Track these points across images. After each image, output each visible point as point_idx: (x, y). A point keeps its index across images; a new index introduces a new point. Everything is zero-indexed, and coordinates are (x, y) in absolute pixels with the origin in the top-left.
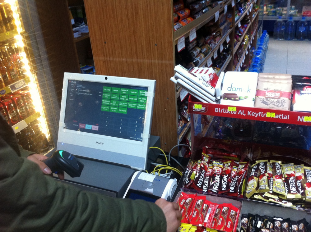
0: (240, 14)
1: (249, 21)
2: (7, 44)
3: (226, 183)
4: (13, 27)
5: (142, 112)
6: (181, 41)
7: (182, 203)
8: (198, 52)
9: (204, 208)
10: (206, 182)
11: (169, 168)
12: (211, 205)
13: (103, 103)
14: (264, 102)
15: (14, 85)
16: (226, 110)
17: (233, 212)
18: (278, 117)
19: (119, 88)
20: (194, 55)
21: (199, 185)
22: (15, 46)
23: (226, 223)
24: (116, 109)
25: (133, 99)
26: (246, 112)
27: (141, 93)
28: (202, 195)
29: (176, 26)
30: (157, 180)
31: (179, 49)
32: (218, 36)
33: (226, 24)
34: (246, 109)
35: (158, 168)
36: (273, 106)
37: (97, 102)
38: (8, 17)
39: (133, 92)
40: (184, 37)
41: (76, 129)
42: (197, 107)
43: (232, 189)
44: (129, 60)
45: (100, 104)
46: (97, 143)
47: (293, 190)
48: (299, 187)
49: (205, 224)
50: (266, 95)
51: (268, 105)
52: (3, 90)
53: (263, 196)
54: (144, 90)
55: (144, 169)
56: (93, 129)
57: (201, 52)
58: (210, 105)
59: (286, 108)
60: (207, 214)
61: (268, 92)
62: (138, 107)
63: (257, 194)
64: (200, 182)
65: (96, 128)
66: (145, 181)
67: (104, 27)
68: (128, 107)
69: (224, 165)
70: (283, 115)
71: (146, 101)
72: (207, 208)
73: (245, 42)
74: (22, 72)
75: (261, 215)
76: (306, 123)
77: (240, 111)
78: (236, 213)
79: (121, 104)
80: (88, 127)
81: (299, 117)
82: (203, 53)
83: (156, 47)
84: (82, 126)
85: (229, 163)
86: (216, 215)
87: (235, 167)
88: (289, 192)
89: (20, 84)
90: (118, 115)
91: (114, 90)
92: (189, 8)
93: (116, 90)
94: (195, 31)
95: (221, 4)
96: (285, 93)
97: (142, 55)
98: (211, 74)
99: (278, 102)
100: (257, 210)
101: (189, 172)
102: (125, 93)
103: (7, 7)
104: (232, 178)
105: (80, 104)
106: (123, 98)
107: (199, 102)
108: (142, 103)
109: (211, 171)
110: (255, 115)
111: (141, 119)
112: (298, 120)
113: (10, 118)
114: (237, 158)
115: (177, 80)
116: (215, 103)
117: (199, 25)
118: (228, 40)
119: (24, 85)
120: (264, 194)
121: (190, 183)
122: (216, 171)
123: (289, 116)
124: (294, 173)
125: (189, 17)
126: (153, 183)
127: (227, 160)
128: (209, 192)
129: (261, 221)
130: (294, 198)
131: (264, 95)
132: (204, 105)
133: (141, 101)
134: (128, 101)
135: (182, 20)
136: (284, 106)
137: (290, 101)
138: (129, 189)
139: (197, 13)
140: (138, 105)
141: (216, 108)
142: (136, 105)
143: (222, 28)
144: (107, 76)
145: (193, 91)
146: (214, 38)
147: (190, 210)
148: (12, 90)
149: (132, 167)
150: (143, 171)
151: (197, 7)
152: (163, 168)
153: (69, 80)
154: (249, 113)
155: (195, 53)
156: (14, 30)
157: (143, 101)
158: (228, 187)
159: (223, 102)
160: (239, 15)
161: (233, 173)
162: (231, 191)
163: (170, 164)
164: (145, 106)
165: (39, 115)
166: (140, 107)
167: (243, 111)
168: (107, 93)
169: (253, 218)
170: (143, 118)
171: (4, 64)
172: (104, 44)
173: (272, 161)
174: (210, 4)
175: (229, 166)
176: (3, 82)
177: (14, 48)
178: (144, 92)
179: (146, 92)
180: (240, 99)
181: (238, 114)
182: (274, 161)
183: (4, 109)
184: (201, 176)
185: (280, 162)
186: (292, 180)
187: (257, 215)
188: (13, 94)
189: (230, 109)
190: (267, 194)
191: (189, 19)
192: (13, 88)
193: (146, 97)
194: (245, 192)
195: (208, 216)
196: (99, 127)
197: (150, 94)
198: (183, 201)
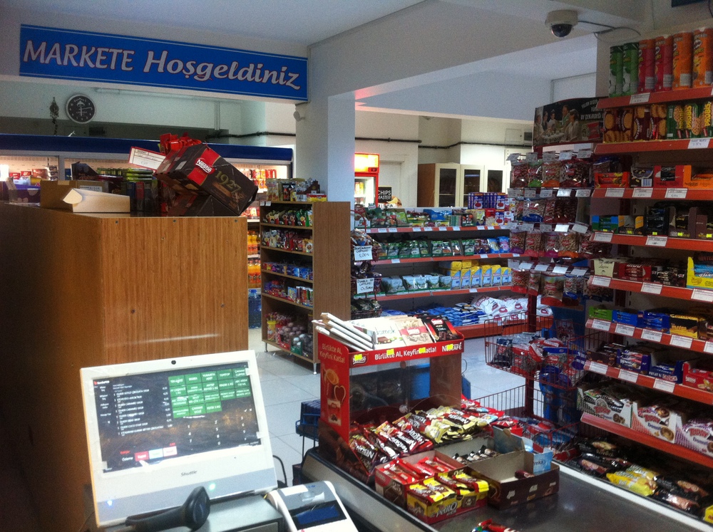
13: (176, 404)
14: (411, 340)
16: (385, 355)
18: (428, 351)
19: (199, 374)
24: (201, 407)
25: (226, 385)
26: (402, 353)
27: (238, 373)
30: (311, 487)
34: (402, 350)
36: (420, 341)
39: (224, 375)
42: (356, 359)
45: (171, 408)
46: (183, 474)
51: (415, 341)
54: (240, 367)
55: (276, 486)
56: (166, 454)
58: (369, 353)
59: (429, 341)
62: (237, 395)
65: (173, 450)
68: (222, 400)
70: (431, 348)
71: (249, 382)
77: (398, 353)
79: (208, 398)
80: (155, 454)
83: (222, 309)
84: (141, 457)
91: (190, 379)
93: (193, 378)
99: (422, 337)
102: (211, 378)
106: (210, 387)
107: (357, 352)
110: (410, 354)
123: (435, 347)
126: (312, 492)
131: (408, 333)
132: (362, 354)
136: (426, 340)
138: (290, 511)
141: (376, 355)
142: (234, 393)
144: (174, 359)
149: (256, 490)
153: (95, 381)
154: (405, 353)
159: (379, 347)
164: (251, 390)
166: (241, 394)
168: (179, 386)
172: (129, 314)
178: (242, 371)
179: (245, 370)
180: (391, 341)
181: (396, 357)
189: (388, 353)
193: (249, 377)
196: (177, 448)
197: (254, 371)
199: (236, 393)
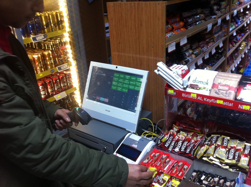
0: (237, 25)
1: (248, 30)
2: (59, 39)
3: (185, 147)
4: (63, 27)
5: (137, 92)
6: (172, 45)
7: (152, 155)
8: (190, 53)
9: (167, 161)
10: (172, 144)
11: (154, 134)
12: (172, 160)
13: (113, 84)
14: (216, 93)
15: (60, 67)
16: (189, 96)
17: (186, 167)
18: (225, 104)
19: (125, 75)
20: (186, 55)
21: (167, 145)
22: (64, 40)
23: (178, 172)
24: (121, 89)
25: (132, 83)
26: (203, 99)
27: (138, 79)
28: (167, 153)
29: (170, 34)
30: (142, 140)
31: (170, 50)
32: (212, 42)
33: (220, 33)
34: (203, 96)
35: (146, 133)
36: (222, 96)
37: (109, 83)
38: (61, 20)
39: (133, 78)
40: (175, 42)
41: (94, 100)
42: (170, 92)
43: (188, 151)
44: (134, 55)
45: (111, 84)
46: (106, 110)
47: (231, 157)
48: (237, 156)
49: (164, 171)
50: (219, 87)
51: (218, 95)
52: (53, 70)
53: (209, 158)
54: (140, 77)
55: (135, 132)
56: (105, 101)
57: (193, 53)
58: (179, 91)
59: (231, 98)
60: (167, 165)
61: (220, 86)
62: (135, 89)
63: (205, 157)
64: (168, 144)
65: (107, 100)
66: (134, 140)
67: (120, 32)
68: (129, 88)
69: (188, 135)
70: (228, 103)
71: (140, 85)
72: (169, 161)
73: (242, 48)
74: (67, 58)
75: (207, 172)
76: (245, 110)
77: (199, 97)
78: (188, 168)
79: (125, 86)
80: (102, 99)
81: (240, 105)
82: (195, 54)
83: (153, 48)
84: (98, 98)
85: (192, 134)
86: (173, 167)
87: (195, 137)
88: (228, 158)
89: (65, 66)
90: (122, 93)
91: (121, 76)
92: (183, 21)
93: (122, 76)
94: (186, 38)
95: (215, 18)
96: (232, 87)
97: (143, 53)
98: (184, 70)
99: (226, 93)
100: (204, 168)
101: (162, 136)
102: (128, 78)
103: (60, 13)
104: (191, 144)
105: (98, 83)
106: (126, 81)
107: (172, 88)
108: (138, 86)
109: (178, 138)
110: (209, 101)
111: (137, 97)
112: (239, 108)
113: (56, 89)
114: (200, 132)
115: (158, 72)
116: (183, 90)
117: (190, 34)
118: (221, 45)
119: (68, 67)
120: (209, 157)
121: (161, 144)
122: (181, 138)
123: (232, 104)
124: (236, 146)
125: (182, 27)
126: (139, 142)
127: (191, 132)
128: (173, 152)
129: (205, 175)
130: (231, 163)
131: (217, 88)
132: (175, 91)
133: (138, 85)
134: (129, 84)
135: (175, 30)
136: (230, 96)
137: (235, 93)
138: (122, 144)
139: (190, 25)
140: (136, 87)
141: (183, 94)
142: (134, 87)
143: (216, 36)
144: (117, 66)
145: (168, 81)
146: (207, 43)
147: (156, 160)
148: (59, 70)
149: (127, 129)
150: (134, 133)
151: (190, 20)
152: (150, 134)
153: (93, 67)
154: (205, 99)
155: (187, 54)
156: (64, 29)
157: (139, 85)
158: (186, 149)
159: (188, 90)
160: (235, 26)
161: (193, 141)
162: (187, 152)
163: (156, 132)
164: (140, 88)
165: (75, 89)
166: (136, 88)
167: (201, 97)
168: (116, 77)
169: (200, 173)
170: (138, 97)
171: (55, 52)
172: (118, 44)
173: (223, 136)
174: (203, 18)
175: (191, 136)
176: (53, 64)
177: (63, 42)
178: (140, 79)
179: (141, 79)
180: (200, 89)
181: (198, 99)
182: (224, 136)
183: (52, 83)
184: (169, 140)
185: (228, 138)
186: (232, 151)
187: (204, 172)
188: (60, 73)
189: (192, 95)
190: (211, 158)
191: (182, 29)
192: (60, 69)
193: (141, 82)
194: (196, 154)
195: (168, 166)
196: (109, 100)
197: (144, 81)
198: (154, 154)
199: (135, 88)
